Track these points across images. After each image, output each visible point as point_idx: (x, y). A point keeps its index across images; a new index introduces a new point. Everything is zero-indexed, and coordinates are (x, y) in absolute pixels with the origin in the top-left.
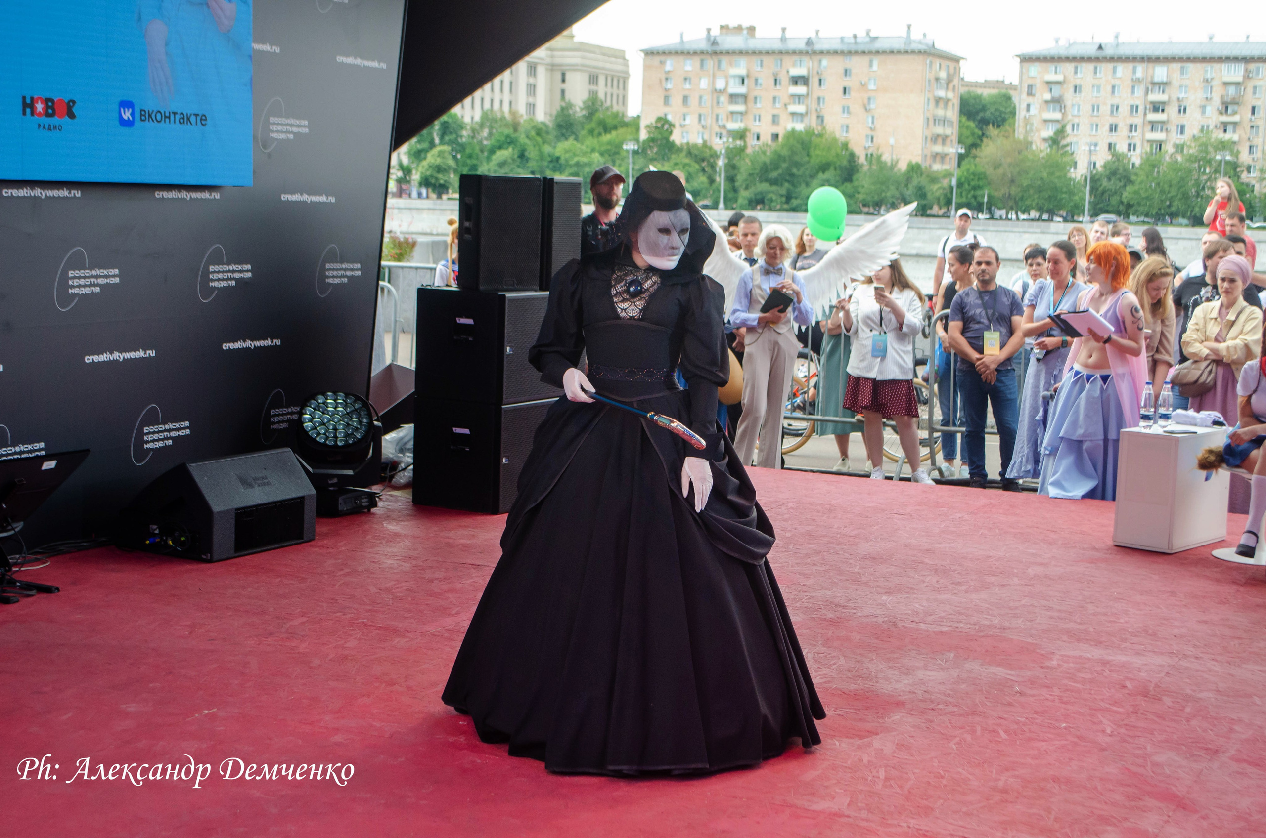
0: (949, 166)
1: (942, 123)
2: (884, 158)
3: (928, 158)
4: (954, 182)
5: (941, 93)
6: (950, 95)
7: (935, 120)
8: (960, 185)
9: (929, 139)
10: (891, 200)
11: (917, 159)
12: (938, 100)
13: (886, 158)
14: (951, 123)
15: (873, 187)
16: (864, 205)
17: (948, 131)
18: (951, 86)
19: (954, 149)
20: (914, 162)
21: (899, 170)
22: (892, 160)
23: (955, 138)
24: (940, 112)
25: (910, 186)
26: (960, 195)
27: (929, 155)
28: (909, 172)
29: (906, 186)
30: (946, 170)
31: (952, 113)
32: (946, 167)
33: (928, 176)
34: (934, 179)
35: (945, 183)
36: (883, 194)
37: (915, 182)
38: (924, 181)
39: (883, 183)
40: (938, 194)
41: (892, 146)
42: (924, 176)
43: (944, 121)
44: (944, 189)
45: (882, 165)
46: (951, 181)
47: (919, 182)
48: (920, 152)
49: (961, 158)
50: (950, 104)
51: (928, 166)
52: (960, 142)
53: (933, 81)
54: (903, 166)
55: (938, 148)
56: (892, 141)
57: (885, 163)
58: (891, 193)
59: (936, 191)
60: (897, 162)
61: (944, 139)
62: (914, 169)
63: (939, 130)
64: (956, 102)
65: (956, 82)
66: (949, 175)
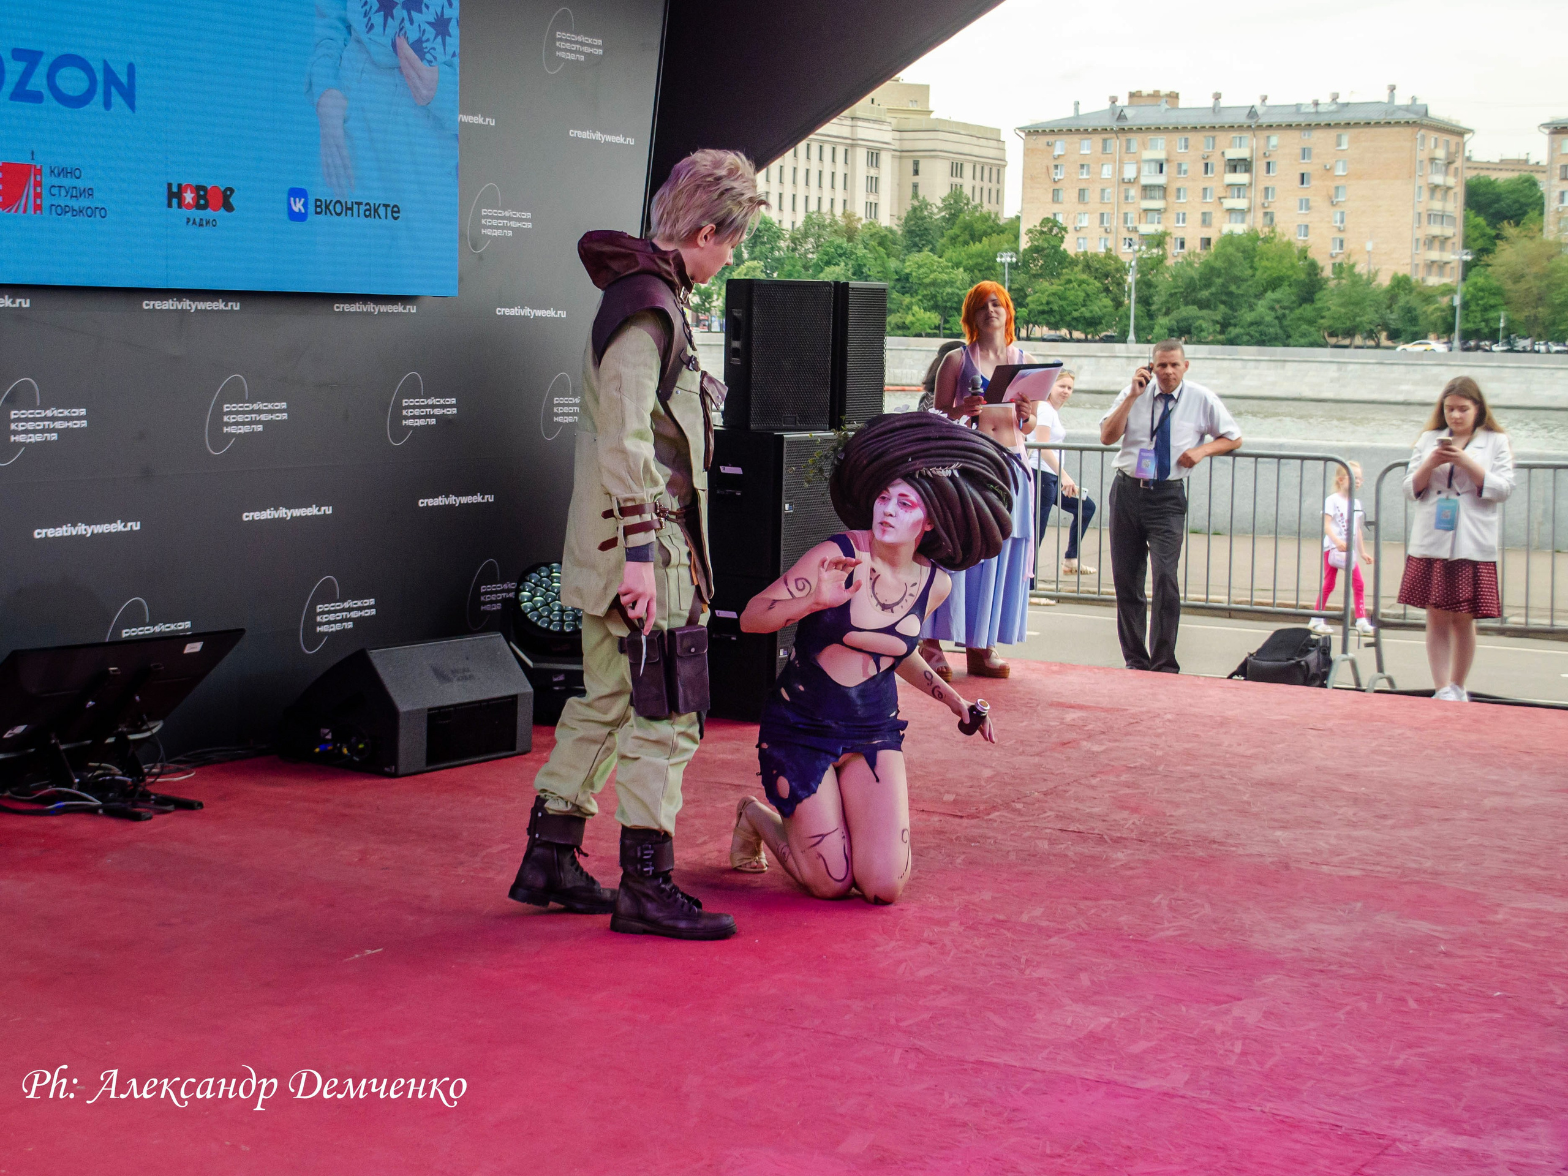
0: (1451, 278)
1: (1439, 219)
2: (1358, 269)
3: (1421, 268)
4: (1457, 301)
5: (1438, 179)
6: (1451, 181)
7: (1430, 215)
8: (1465, 305)
9: (1421, 242)
10: (1368, 327)
11: (1403, 270)
12: (1434, 188)
13: (1361, 269)
14: (1452, 219)
15: (1343, 310)
16: (1331, 335)
17: (1449, 231)
18: (1453, 167)
19: (1456, 256)
20: (1400, 274)
21: (1379, 285)
22: (1369, 272)
23: (1458, 240)
24: (1437, 205)
25: (1395, 307)
26: (1466, 318)
27: (1422, 263)
28: (1393, 288)
29: (1389, 307)
30: (1445, 285)
31: (1455, 206)
32: (1447, 280)
33: (1420, 293)
34: (1428, 298)
35: (1444, 301)
36: (1358, 319)
37: (1402, 300)
38: (1414, 301)
39: (1356, 304)
40: (1433, 318)
41: (1368, 252)
42: (1414, 294)
43: (1442, 217)
44: (1443, 310)
45: (1356, 279)
46: (1452, 299)
47: (1408, 302)
48: (1409, 261)
49: (1467, 267)
50: (1451, 193)
51: (1420, 279)
52: (1466, 246)
53: (1426, 162)
54: (1384, 281)
55: (1435, 255)
56: (1369, 246)
57: (1360, 276)
58: (1369, 316)
59: (1432, 313)
60: (1376, 273)
61: (1444, 240)
62: (1401, 284)
63: (1436, 230)
64: (1460, 192)
65: (1458, 163)
66: (1449, 291)
